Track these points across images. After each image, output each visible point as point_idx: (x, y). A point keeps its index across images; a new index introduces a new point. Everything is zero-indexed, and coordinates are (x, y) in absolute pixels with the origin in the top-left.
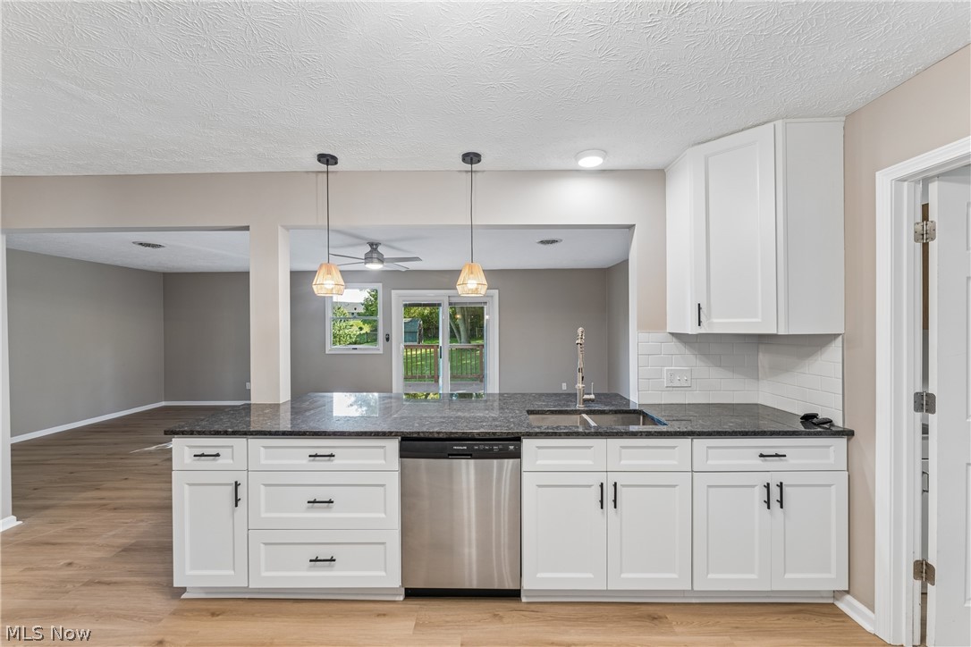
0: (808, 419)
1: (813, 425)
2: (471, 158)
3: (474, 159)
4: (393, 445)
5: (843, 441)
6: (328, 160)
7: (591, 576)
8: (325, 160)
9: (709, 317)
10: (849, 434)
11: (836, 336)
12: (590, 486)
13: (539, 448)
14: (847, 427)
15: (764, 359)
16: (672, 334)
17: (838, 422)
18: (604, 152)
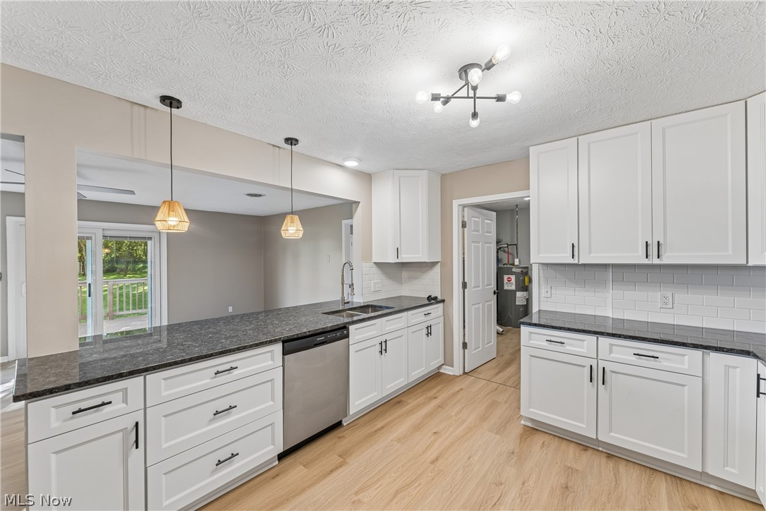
0: (429, 298)
1: (432, 300)
2: (291, 141)
3: (294, 142)
4: (278, 348)
5: (442, 304)
6: (171, 103)
7: (376, 393)
8: (168, 101)
9: (401, 254)
10: (443, 301)
11: (438, 262)
12: (375, 345)
13: (356, 329)
14: (443, 298)
15: (405, 274)
16: (375, 263)
17: (439, 298)
18: (359, 160)
